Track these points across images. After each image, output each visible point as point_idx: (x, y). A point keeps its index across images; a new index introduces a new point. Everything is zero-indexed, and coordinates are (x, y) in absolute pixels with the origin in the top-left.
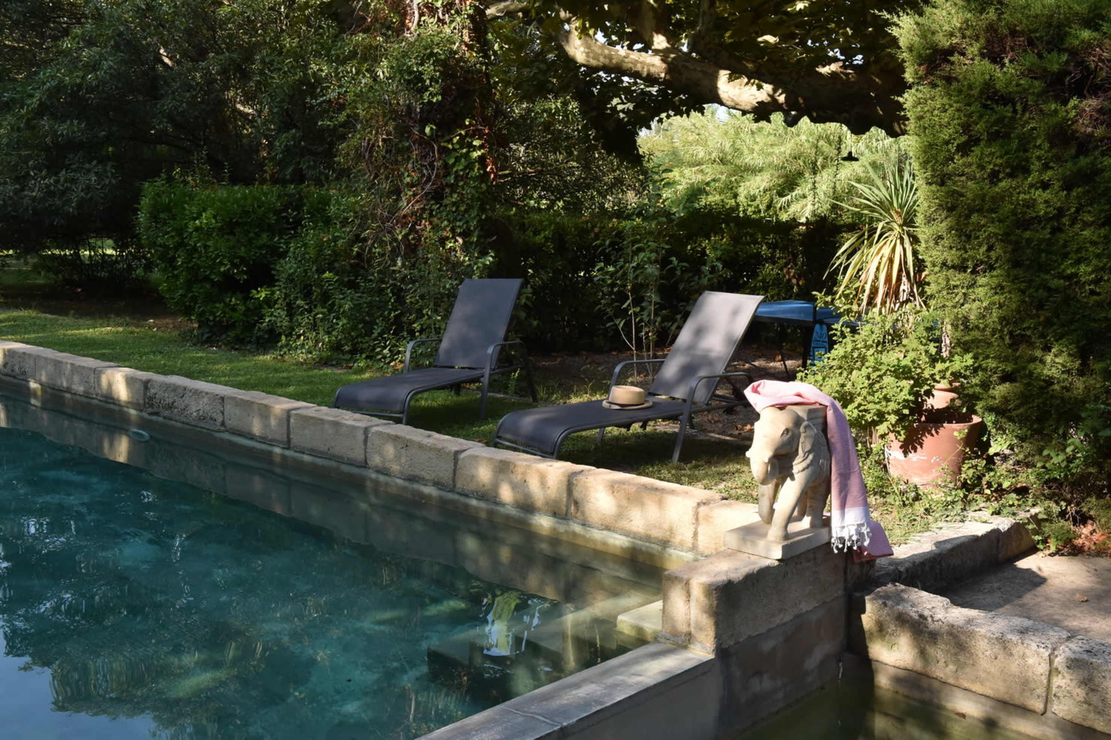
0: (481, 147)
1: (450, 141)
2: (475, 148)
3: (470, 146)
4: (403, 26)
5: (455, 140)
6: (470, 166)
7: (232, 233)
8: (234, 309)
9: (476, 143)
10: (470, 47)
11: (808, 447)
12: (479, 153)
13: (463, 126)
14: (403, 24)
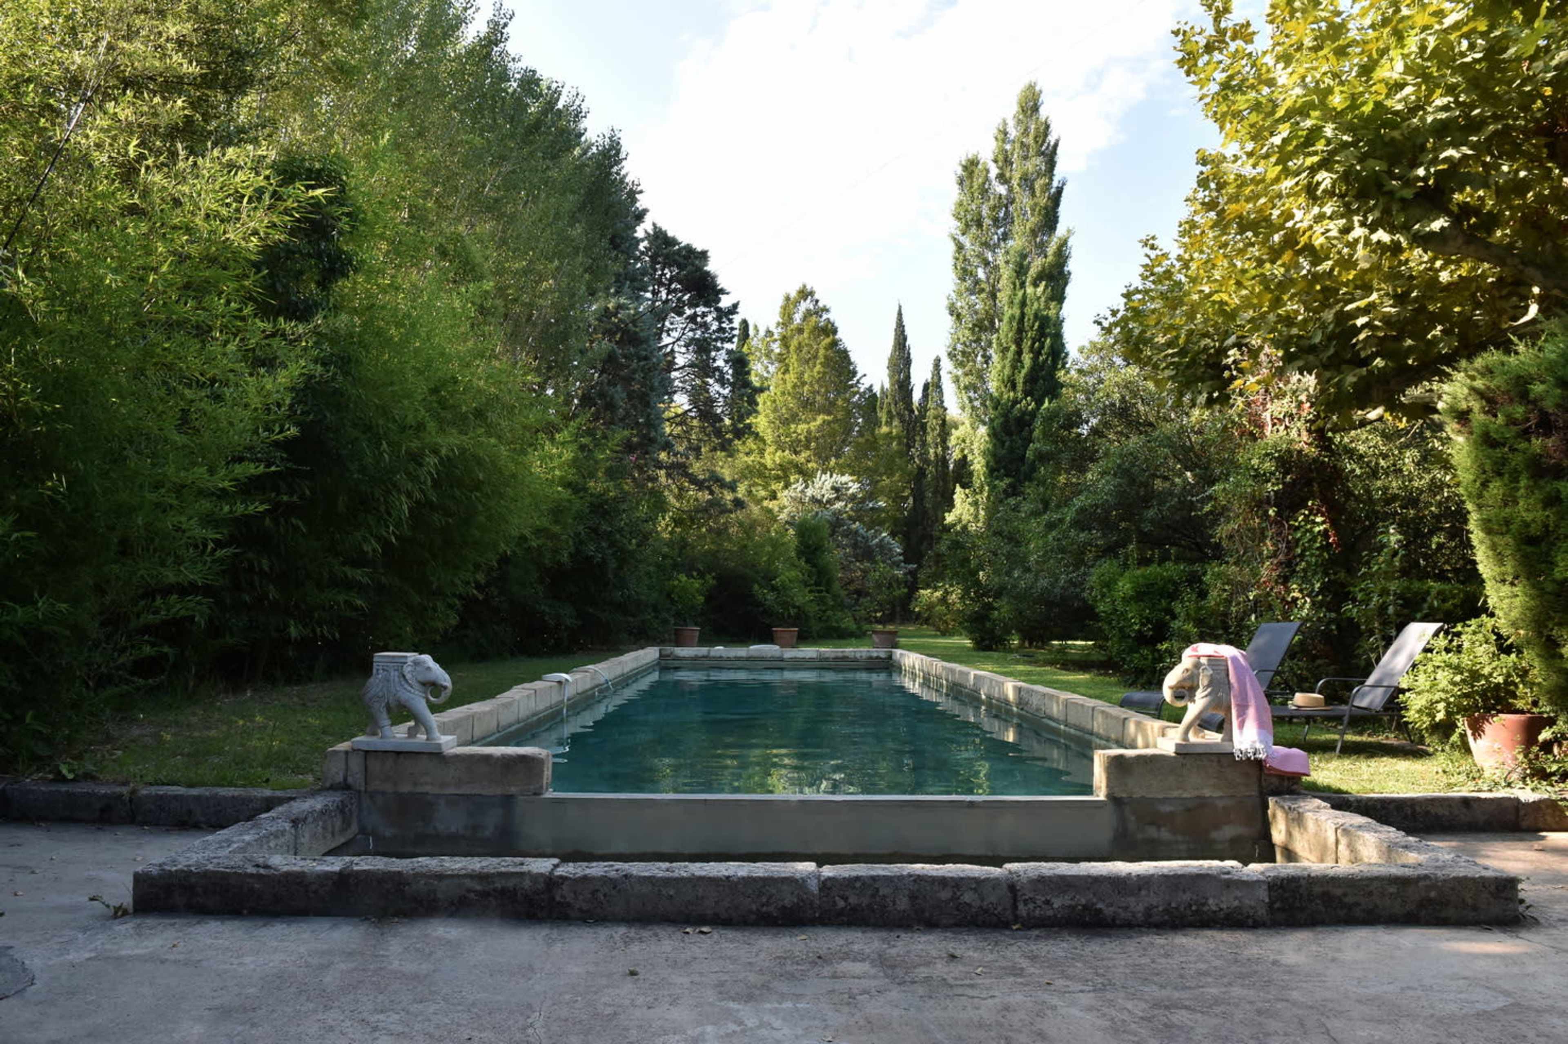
0: (1323, 523)
1: (1296, 520)
2: (1318, 524)
3: (1314, 522)
4: (1263, 435)
5: (1300, 519)
6: (1313, 540)
7: (1142, 600)
8: (1146, 659)
9: (1319, 519)
10: (1309, 444)
11: (1206, 682)
12: (1322, 528)
13: (1306, 507)
14: (1262, 432)
